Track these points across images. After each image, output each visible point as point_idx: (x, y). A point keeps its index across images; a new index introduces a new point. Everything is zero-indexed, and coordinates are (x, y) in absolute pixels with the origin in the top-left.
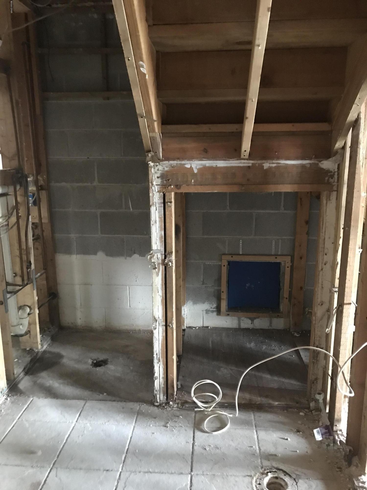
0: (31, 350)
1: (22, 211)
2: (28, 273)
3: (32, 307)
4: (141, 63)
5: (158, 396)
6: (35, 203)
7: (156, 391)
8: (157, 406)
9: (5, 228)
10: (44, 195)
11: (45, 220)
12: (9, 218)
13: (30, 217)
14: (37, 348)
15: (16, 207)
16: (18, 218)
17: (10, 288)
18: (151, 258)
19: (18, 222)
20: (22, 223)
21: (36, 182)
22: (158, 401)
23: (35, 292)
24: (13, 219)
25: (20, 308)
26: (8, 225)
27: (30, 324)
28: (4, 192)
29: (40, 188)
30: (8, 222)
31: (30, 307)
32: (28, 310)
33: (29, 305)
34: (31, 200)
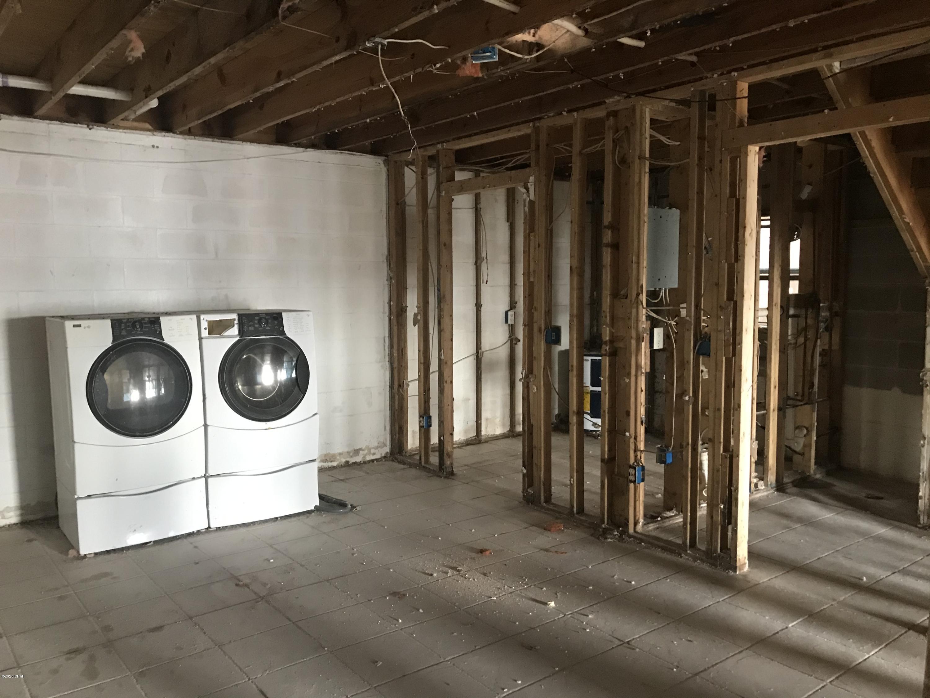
0: (803, 472)
1: (811, 334)
2: (810, 394)
3: (809, 429)
4: (904, 216)
5: (922, 517)
6: (827, 329)
7: (920, 511)
8: (920, 528)
9: (793, 346)
10: (837, 322)
11: (835, 347)
12: (797, 337)
13: (819, 341)
14: (809, 472)
15: (805, 329)
16: (806, 339)
17: (790, 402)
18: (923, 376)
19: (805, 343)
20: (810, 345)
21: (830, 308)
22: (922, 522)
23: (815, 415)
24: (801, 340)
25: (797, 428)
26: (796, 343)
27: (805, 446)
28: (796, 313)
29: (834, 315)
30: (797, 340)
31: (807, 429)
32: (805, 431)
33: (807, 426)
34: (822, 325)
